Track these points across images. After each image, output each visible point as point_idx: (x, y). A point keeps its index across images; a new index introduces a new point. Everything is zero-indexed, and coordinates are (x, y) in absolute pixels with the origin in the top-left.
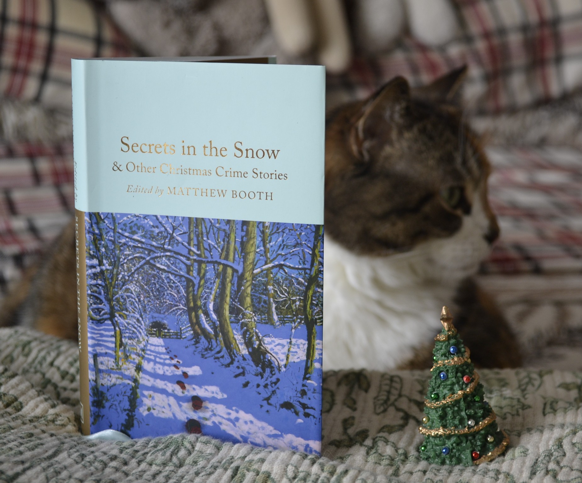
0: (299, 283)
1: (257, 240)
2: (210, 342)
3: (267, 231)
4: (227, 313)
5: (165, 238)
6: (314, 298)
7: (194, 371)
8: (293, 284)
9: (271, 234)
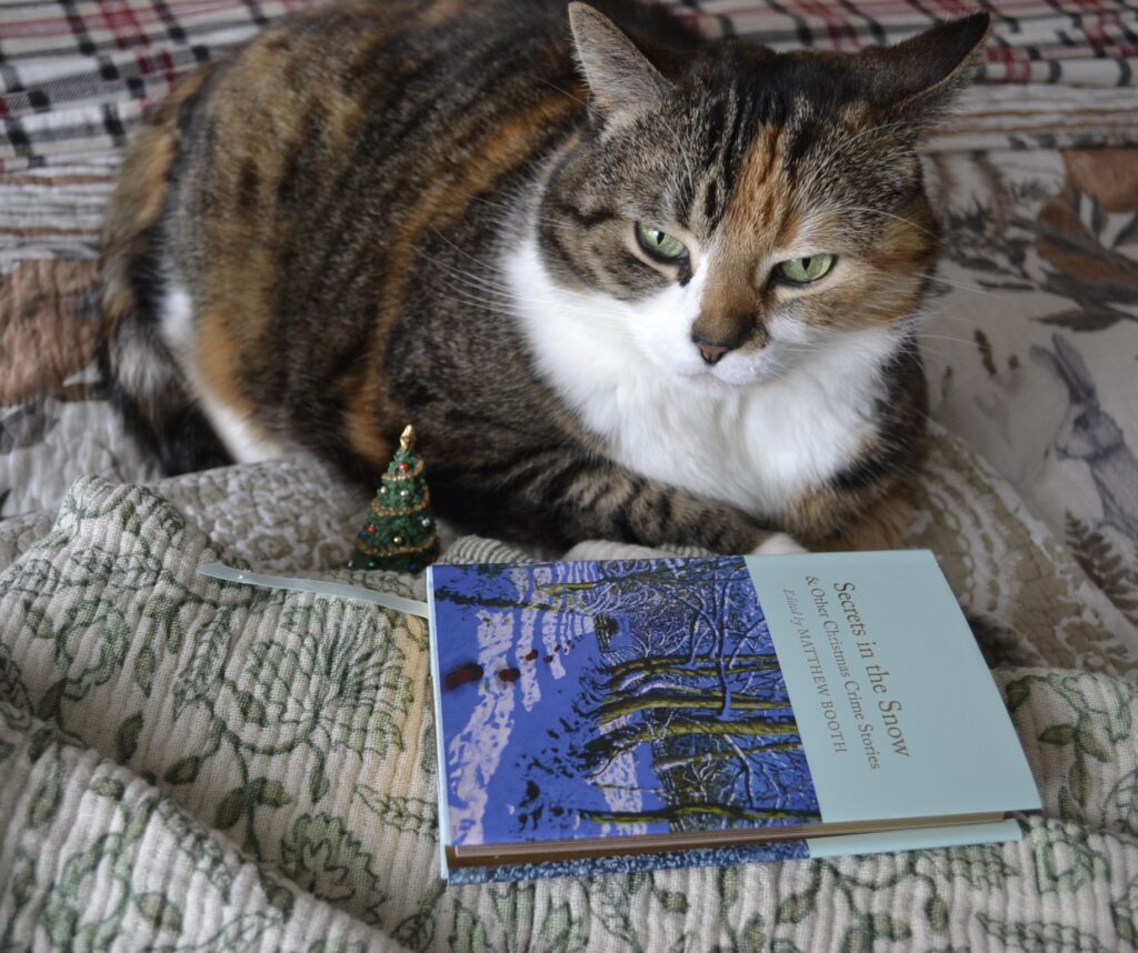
0: (727, 795)
1: (772, 736)
2: (605, 686)
3: (790, 749)
4: (655, 705)
5: (738, 629)
6: (709, 816)
7: (557, 670)
8: (723, 787)
9: (787, 753)
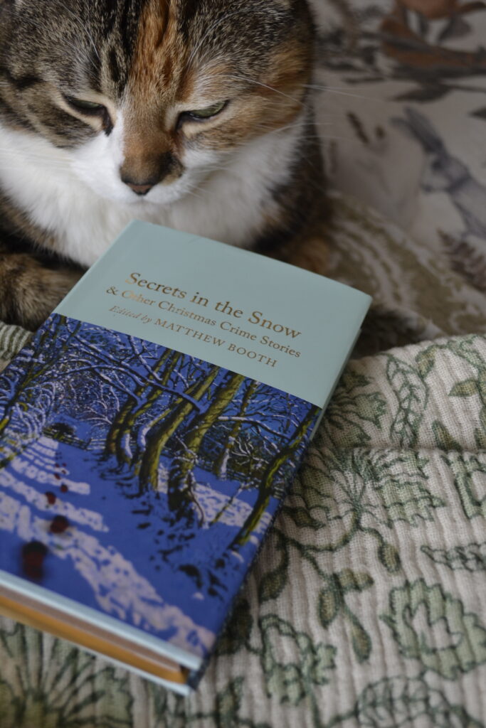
0: (270, 447)
1: (238, 392)
2: (121, 464)
3: (255, 389)
4: (162, 444)
5: (127, 355)
6: (281, 469)
7: (81, 488)
8: (263, 445)
9: (257, 393)
